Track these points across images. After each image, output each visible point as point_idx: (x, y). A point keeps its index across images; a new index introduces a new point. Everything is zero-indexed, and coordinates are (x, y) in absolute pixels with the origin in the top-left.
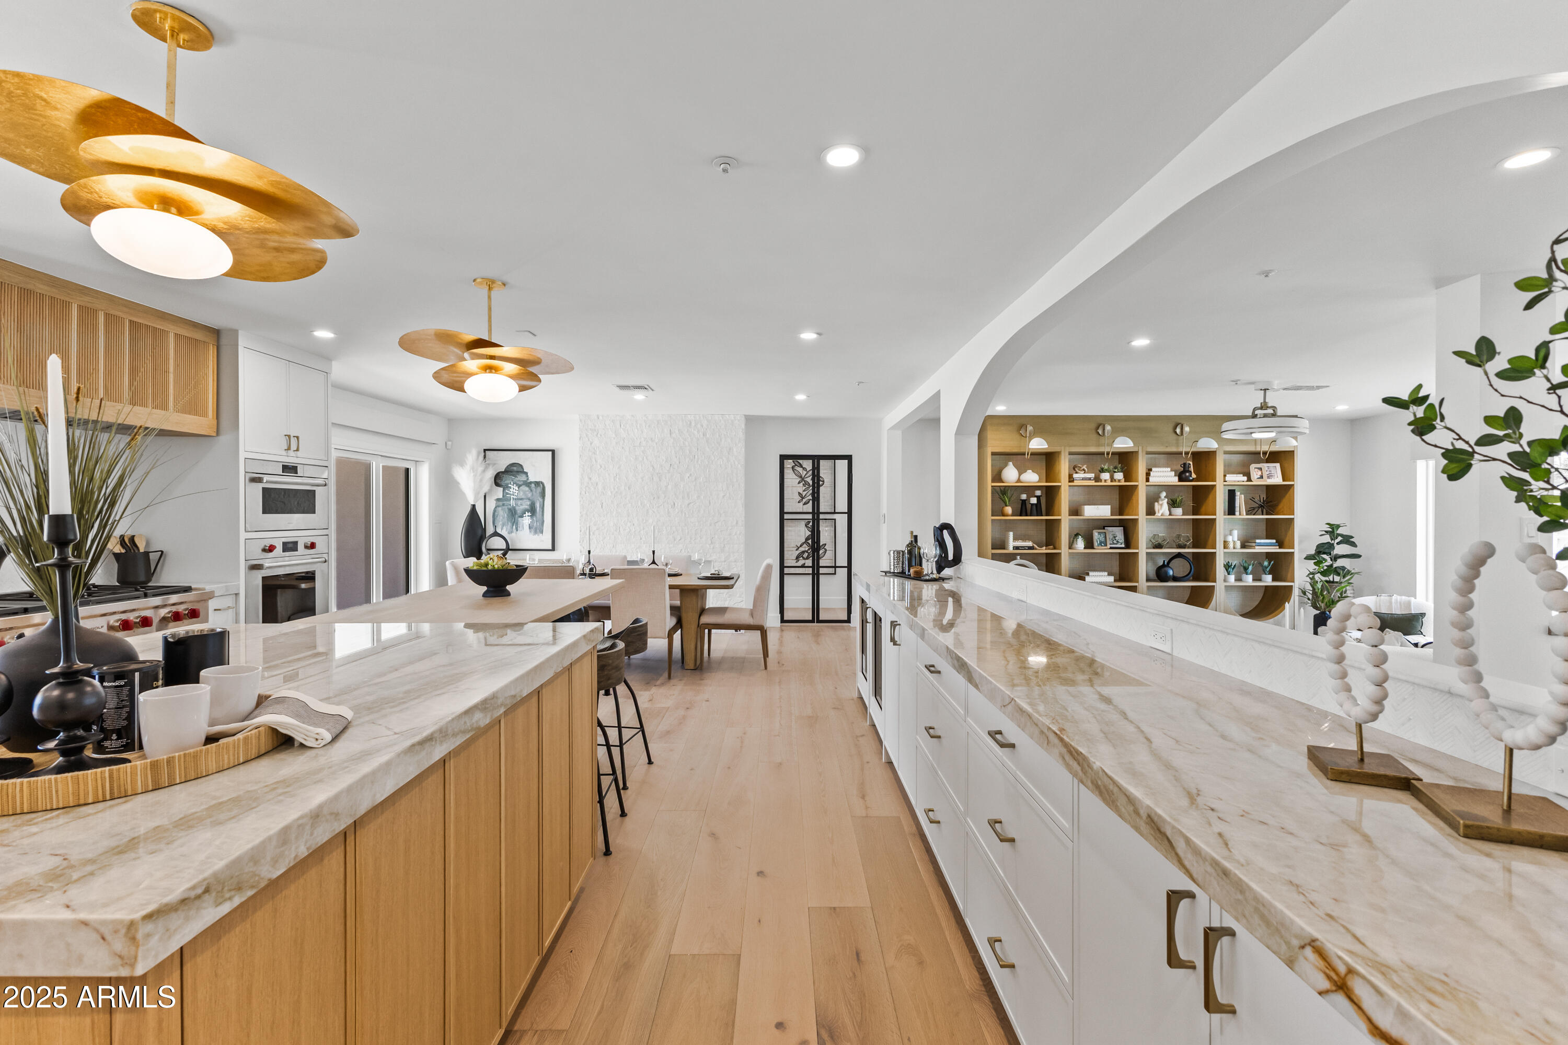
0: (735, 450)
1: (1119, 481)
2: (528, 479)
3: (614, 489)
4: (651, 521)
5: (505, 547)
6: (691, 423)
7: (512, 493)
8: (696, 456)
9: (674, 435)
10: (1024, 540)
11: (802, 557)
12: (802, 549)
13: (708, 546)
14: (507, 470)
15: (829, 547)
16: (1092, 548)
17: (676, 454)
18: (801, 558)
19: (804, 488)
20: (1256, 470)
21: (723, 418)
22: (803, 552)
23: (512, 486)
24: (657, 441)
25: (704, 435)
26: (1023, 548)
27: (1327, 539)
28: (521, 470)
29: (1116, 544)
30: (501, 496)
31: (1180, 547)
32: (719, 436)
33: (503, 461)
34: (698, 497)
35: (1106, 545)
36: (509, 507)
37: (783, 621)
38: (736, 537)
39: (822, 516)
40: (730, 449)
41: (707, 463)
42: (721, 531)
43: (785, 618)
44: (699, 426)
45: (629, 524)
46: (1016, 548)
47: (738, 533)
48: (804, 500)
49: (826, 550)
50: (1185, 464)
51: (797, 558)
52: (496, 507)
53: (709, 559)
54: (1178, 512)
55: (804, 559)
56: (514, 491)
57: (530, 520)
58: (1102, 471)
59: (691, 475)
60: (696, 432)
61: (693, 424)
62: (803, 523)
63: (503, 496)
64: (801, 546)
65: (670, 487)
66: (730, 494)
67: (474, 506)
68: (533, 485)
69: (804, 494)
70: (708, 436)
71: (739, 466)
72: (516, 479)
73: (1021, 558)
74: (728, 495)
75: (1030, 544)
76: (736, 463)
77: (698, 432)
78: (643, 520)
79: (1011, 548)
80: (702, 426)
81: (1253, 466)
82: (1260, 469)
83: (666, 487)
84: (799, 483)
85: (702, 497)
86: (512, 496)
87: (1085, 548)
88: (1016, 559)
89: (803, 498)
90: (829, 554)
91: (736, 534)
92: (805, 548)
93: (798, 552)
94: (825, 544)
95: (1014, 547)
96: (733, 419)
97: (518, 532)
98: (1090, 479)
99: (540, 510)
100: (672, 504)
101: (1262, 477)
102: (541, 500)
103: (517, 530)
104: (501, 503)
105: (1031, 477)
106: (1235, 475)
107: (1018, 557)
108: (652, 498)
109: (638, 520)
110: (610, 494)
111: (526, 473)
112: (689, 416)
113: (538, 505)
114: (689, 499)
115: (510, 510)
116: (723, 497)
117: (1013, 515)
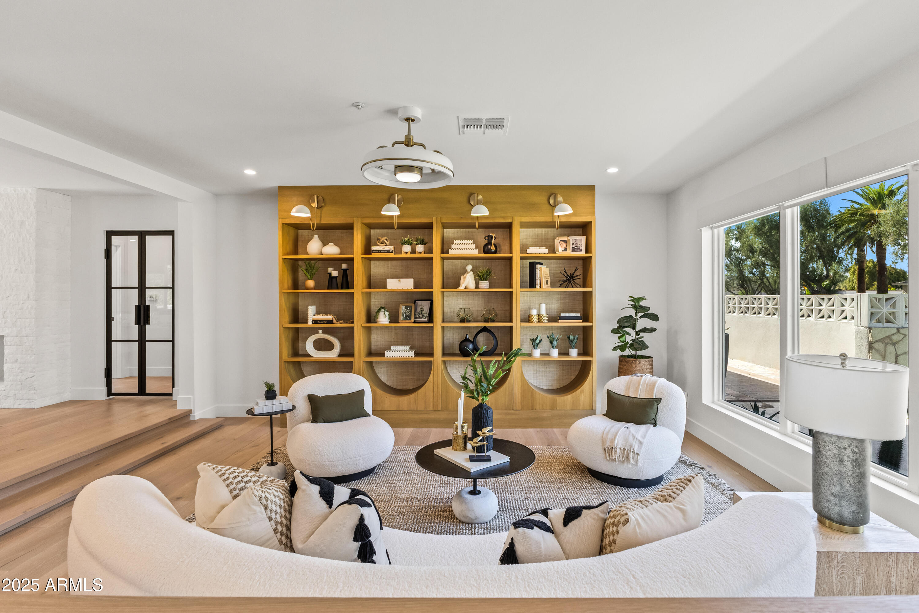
0: (26, 223)
1: (420, 253)
10: (326, 313)
16: (397, 321)
20: (562, 242)
21: (15, 192)
26: (322, 322)
27: (631, 312)
29: (421, 318)
31: (486, 321)
35: (410, 319)
37: (110, 393)
43: (113, 391)
46: (315, 322)
50: (488, 236)
54: (484, 285)
58: (403, 243)
71: (31, 239)
73: (323, 333)
74: (20, 269)
75: (330, 317)
79: (310, 322)
81: (558, 239)
82: (565, 241)
87: (390, 322)
88: (318, 333)
95: (313, 321)
96: (25, 192)
98: (388, 251)
101: (565, 250)
105: (332, 250)
106: (538, 248)
107: (320, 331)
116: (15, 270)
117: (315, 288)
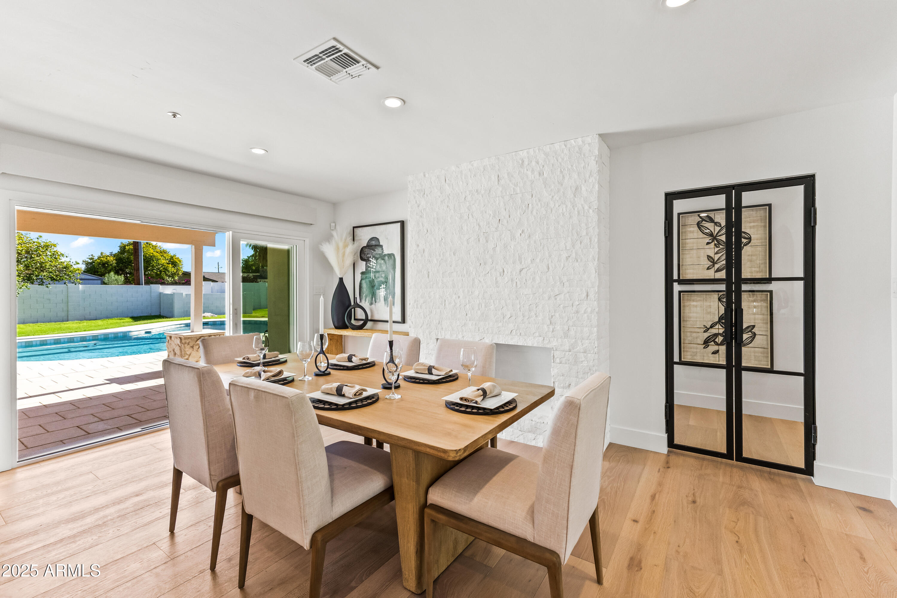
0: (583, 189)
2: (383, 252)
3: (440, 256)
4: (477, 293)
5: (364, 318)
6: (523, 162)
7: (371, 266)
8: (530, 205)
9: (502, 182)
11: (714, 341)
12: (714, 331)
13: (545, 327)
14: (369, 244)
15: (761, 329)
17: (505, 205)
18: (712, 343)
19: (717, 249)
21: (566, 146)
22: (716, 335)
23: (372, 260)
24: (483, 192)
25: (540, 174)
28: (377, 244)
30: (364, 270)
32: (561, 172)
33: (364, 236)
34: (533, 260)
36: (370, 279)
37: (671, 443)
38: (586, 315)
39: (744, 287)
40: (577, 189)
41: (544, 213)
42: (564, 307)
43: (676, 441)
44: (534, 163)
45: (454, 297)
47: (589, 310)
48: (717, 266)
49: (755, 335)
51: (706, 343)
52: (361, 280)
53: (548, 346)
55: (717, 344)
56: (373, 264)
57: (385, 293)
59: (523, 231)
60: (529, 173)
61: (526, 163)
62: (716, 296)
63: (366, 269)
64: (712, 327)
65: (498, 249)
66: (576, 254)
67: (341, 279)
68: (386, 258)
69: (716, 257)
70: (545, 175)
71: (591, 211)
72: (375, 252)
74: (574, 255)
76: (586, 207)
77: (533, 171)
78: (468, 291)
80: (537, 163)
83: (494, 249)
84: (708, 243)
85: (538, 260)
86: (372, 269)
89: (714, 263)
90: (761, 340)
91: (585, 313)
92: (719, 329)
93: (706, 335)
94: (754, 326)
96: (581, 143)
97: (376, 304)
99: (391, 282)
100: (501, 271)
102: (392, 271)
103: (376, 302)
104: (364, 276)
108: (478, 264)
109: (463, 291)
110: (436, 262)
111: (381, 246)
112: (521, 153)
113: (390, 277)
114: (521, 263)
115: (370, 282)
116: (567, 258)
